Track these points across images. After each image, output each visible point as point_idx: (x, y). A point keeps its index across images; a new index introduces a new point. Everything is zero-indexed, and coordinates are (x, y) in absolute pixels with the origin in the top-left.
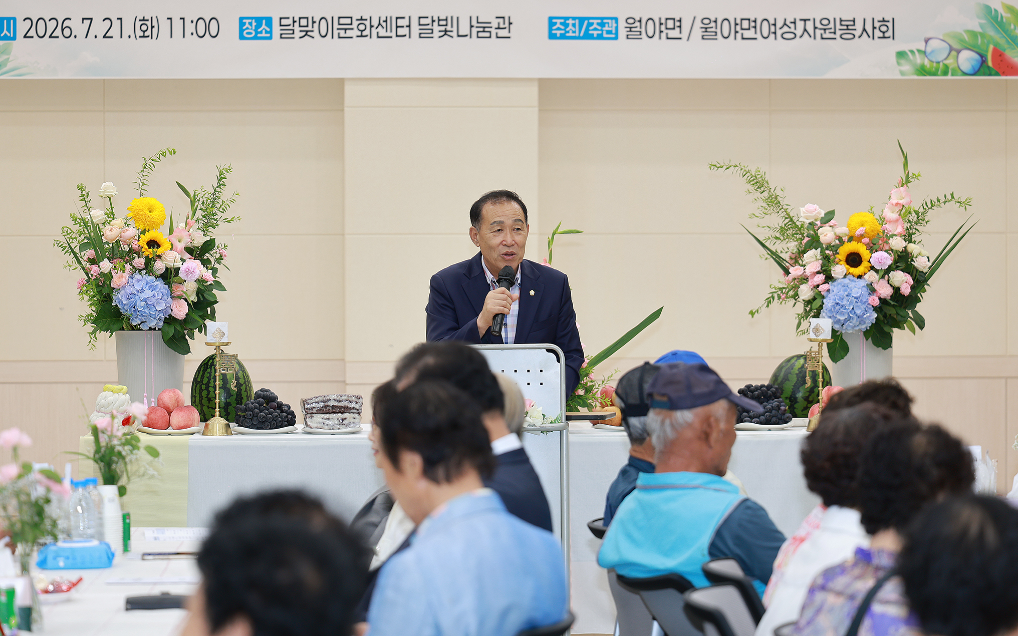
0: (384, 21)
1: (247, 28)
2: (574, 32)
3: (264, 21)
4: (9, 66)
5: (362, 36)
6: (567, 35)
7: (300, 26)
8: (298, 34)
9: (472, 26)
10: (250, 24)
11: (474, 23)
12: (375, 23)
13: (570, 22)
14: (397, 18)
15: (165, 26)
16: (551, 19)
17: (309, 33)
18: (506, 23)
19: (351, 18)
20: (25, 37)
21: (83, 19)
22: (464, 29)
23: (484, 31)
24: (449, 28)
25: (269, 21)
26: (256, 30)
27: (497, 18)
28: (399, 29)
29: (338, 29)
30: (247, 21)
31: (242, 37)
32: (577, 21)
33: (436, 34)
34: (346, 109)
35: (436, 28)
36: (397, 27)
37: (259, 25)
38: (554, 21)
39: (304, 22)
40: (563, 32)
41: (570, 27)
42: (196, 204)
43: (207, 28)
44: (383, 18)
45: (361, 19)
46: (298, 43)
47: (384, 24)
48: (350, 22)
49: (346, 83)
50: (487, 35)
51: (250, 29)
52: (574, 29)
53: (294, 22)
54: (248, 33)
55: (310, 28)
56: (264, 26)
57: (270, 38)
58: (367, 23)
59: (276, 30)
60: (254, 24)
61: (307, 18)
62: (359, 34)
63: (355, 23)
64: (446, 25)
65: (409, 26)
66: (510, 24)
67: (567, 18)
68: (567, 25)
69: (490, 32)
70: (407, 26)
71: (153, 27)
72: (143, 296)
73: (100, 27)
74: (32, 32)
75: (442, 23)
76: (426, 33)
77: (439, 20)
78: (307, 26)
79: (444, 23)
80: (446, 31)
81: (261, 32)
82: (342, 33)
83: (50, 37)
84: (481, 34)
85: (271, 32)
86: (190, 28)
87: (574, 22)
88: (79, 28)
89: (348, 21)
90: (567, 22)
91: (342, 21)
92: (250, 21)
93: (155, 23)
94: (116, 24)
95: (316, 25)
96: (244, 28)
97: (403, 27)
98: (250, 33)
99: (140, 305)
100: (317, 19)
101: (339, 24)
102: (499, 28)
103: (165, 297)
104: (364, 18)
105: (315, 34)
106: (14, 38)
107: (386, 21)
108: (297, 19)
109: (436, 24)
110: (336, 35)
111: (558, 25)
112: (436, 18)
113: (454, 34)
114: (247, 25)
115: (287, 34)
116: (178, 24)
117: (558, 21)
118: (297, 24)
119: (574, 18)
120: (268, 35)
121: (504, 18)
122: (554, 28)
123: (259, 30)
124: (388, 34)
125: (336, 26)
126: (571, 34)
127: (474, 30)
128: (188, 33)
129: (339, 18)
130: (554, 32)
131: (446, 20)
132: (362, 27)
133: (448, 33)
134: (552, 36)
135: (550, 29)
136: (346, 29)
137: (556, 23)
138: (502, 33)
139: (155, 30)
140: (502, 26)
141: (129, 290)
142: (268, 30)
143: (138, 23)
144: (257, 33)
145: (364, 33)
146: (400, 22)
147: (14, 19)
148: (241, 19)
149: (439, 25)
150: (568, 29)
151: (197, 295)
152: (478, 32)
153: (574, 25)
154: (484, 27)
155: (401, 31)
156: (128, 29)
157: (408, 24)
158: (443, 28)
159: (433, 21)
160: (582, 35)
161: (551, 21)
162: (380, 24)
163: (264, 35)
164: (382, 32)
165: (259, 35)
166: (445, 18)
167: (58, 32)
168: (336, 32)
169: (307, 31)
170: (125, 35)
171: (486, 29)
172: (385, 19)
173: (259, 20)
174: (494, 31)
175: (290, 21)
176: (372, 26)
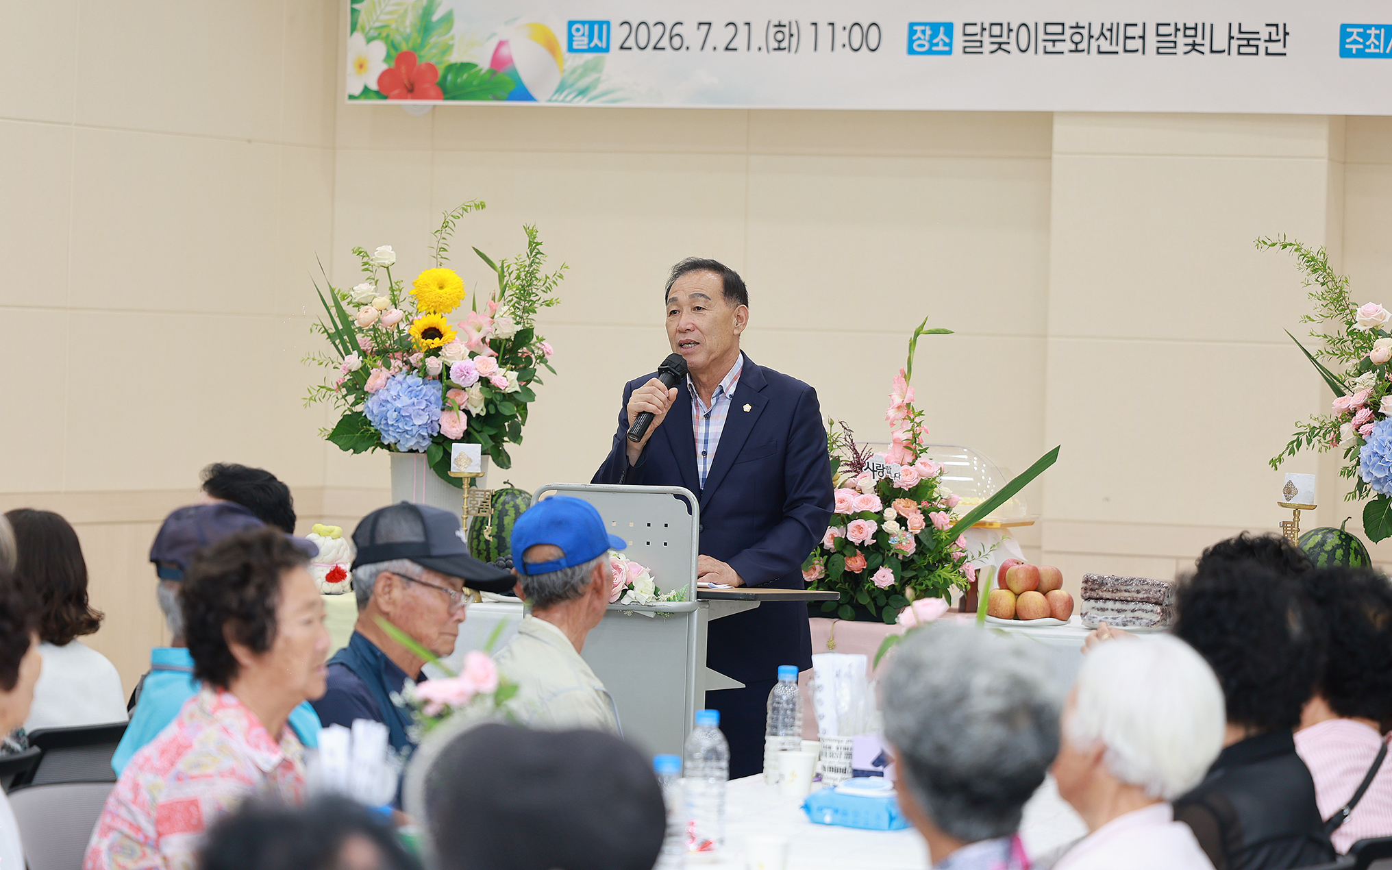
0: (1109, 30)
1: (919, 39)
2: (1377, 47)
3: (942, 29)
4: (601, 88)
5: (1077, 51)
6: (1367, 51)
7: (992, 36)
8: (988, 47)
9: (1231, 38)
10: (924, 32)
11: (1235, 33)
12: (1096, 33)
13: (1373, 32)
14: (1127, 25)
15: (807, 33)
16: (1344, 27)
17: (1003, 46)
18: (1280, 32)
19: (1063, 24)
20: (622, 48)
21: (700, 24)
22: (1221, 42)
23: (1249, 45)
24: (1198, 40)
25: (949, 28)
26: (930, 41)
27: (1267, 25)
28: (1128, 41)
29: (1045, 40)
30: (919, 28)
31: (911, 51)
32: (1383, 30)
33: (1181, 48)
34: (1055, 156)
35: (1181, 40)
36: (1126, 38)
37: (935, 34)
38: (1348, 30)
39: (996, 30)
40: (1361, 47)
41: (1372, 39)
42: (506, 279)
43: (865, 37)
44: (1108, 26)
45: (1077, 27)
46: (988, 61)
47: (1108, 34)
48: (1060, 31)
49: (1057, 120)
50: (1253, 50)
51: (923, 39)
52: (1377, 43)
53: (984, 29)
54: (921, 46)
55: (1004, 39)
56: (941, 36)
57: (949, 53)
58: (1085, 32)
59: (958, 41)
60: (928, 32)
61: (1001, 25)
62: (1073, 47)
63: (1068, 32)
64: (1196, 36)
65: (1143, 37)
66: (1286, 34)
67: (1369, 27)
68: (1368, 37)
69: (1257, 47)
70: (1140, 37)
71: (792, 35)
72: (398, 404)
73: (720, 36)
74: (629, 43)
75: (1189, 32)
76: (1166, 48)
77: (1186, 28)
78: (1001, 36)
79: (1192, 32)
80: (1194, 45)
81: (937, 44)
82: (1049, 46)
83: (655, 48)
84: (1243, 50)
85: (950, 45)
86: (842, 37)
87: (1378, 32)
88: (692, 36)
89: (1058, 29)
90: (1368, 32)
91: (1050, 29)
92: (923, 28)
93: (794, 31)
94: (743, 30)
95: (1013, 35)
96: (915, 37)
97: (1134, 38)
98: (923, 46)
99: (392, 416)
100: (1014, 26)
101: (1046, 34)
102: (1270, 40)
103: (433, 407)
104: (1080, 25)
105: (1012, 47)
106: (607, 50)
107: (1111, 30)
108: (987, 26)
109: (1180, 34)
110: (1040, 49)
111: (1355, 37)
112: (1181, 26)
113: (1206, 49)
114: (919, 34)
115: (973, 47)
116: (825, 31)
117: (1355, 31)
118: (986, 33)
119: (1378, 27)
120: (947, 49)
121: (1277, 26)
122: (1348, 41)
123: (935, 41)
124: (1113, 49)
125: (1041, 36)
126: (1372, 50)
127: (1235, 43)
128: (838, 45)
129: (1046, 24)
130: (1347, 46)
131: (1195, 29)
132: (1077, 38)
133: (1197, 47)
134: (1345, 53)
135: (1343, 42)
136: (1054, 41)
137: (1352, 33)
138: (1273, 47)
139: (794, 39)
140: (1274, 37)
141: (383, 395)
142: (947, 40)
143: (773, 30)
144: (932, 45)
145: (1080, 47)
146: (1131, 31)
147: (608, 23)
148: (912, 25)
149: (1185, 36)
150: (1368, 43)
151: (487, 406)
152: (1240, 46)
153: (1378, 37)
154: (1248, 40)
155: (1131, 45)
156: (758, 39)
157: (1141, 34)
158: (1190, 41)
159: (1177, 30)
160: (1388, 51)
161: (1344, 31)
162: (1102, 34)
163: (941, 48)
164: (1105, 46)
165: (935, 48)
166: (1193, 26)
167: (665, 42)
168: (1041, 45)
169: (1000, 44)
170: (754, 46)
171: (1252, 42)
172: (1109, 27)
173: (935, 27)
174: (1262, 45)
175: (977, 29)
176: (1091, 37)
